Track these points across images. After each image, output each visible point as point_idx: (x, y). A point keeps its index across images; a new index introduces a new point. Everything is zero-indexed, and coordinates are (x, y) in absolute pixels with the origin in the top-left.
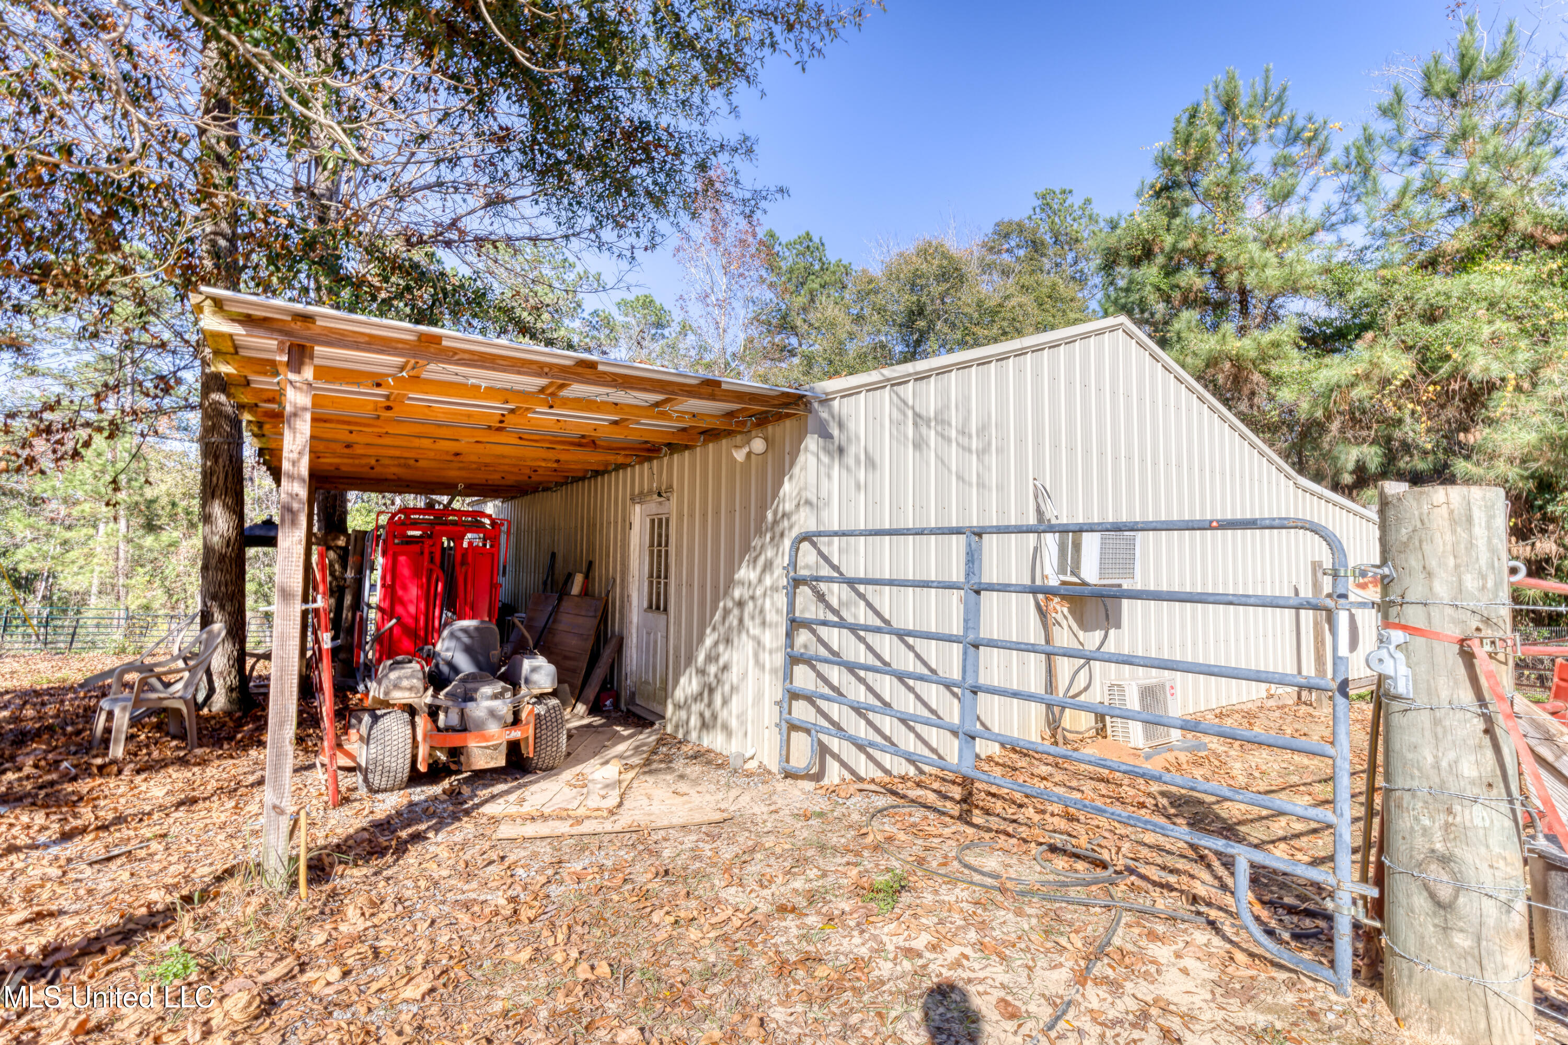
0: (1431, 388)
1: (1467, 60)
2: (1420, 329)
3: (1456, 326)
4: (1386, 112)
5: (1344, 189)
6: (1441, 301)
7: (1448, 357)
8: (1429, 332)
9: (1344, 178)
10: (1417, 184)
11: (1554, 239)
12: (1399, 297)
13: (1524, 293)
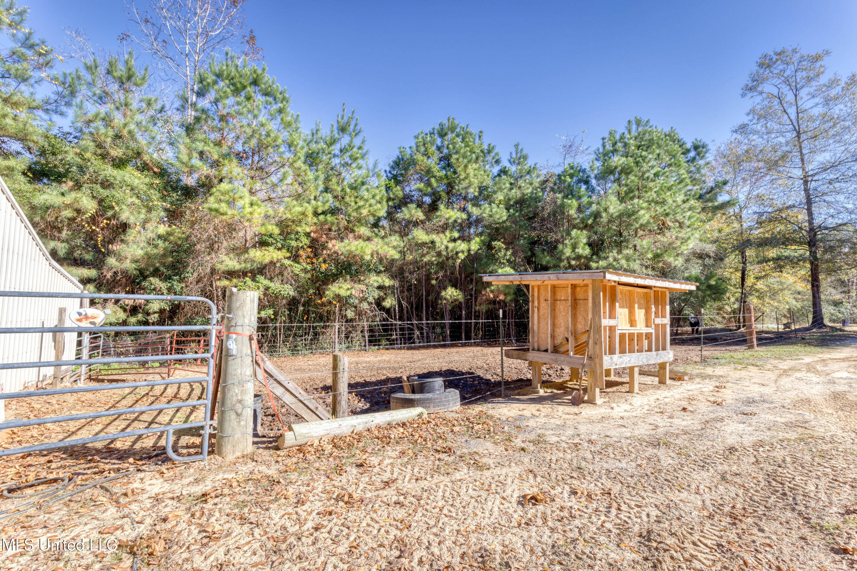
0: (105, 221)
1: (131, 72)
2: (102, 191)
3: (118, 194)
4: (88, 68)
5: (58, 93)
6: (112, 180)
7: (113, 208)
8: (105, 193)
9: (60, 89)
10: (102, 115)
11: (156, 170)
12: (91, 170)
13: (145, 189)
